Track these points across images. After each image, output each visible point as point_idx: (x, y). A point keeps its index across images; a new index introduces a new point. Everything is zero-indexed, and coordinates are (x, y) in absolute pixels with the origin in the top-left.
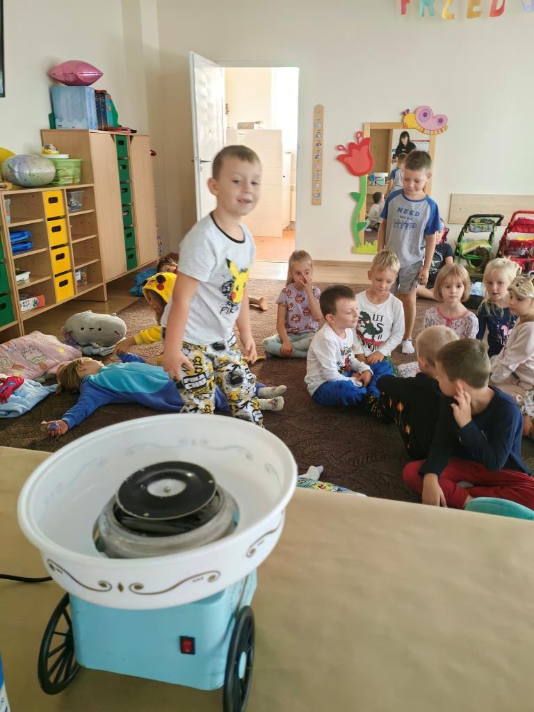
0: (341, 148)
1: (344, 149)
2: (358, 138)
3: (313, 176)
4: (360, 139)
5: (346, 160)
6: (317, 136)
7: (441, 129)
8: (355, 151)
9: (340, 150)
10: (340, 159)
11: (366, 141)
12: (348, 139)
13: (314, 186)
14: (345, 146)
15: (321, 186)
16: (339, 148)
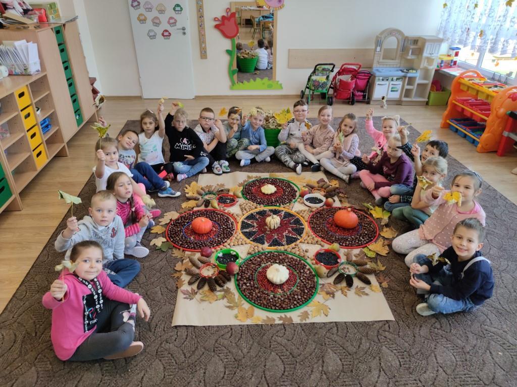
0: (216, 19)
1: (219, 20)
4: (229, 14)
6: (199, 11)
7: (280, 7)
8: (226, 21)
9: (216, 21)
10: (217, 27)
11: (233, 15)
12: (220, 13)
13: (201, 45)
15: (205, 46)
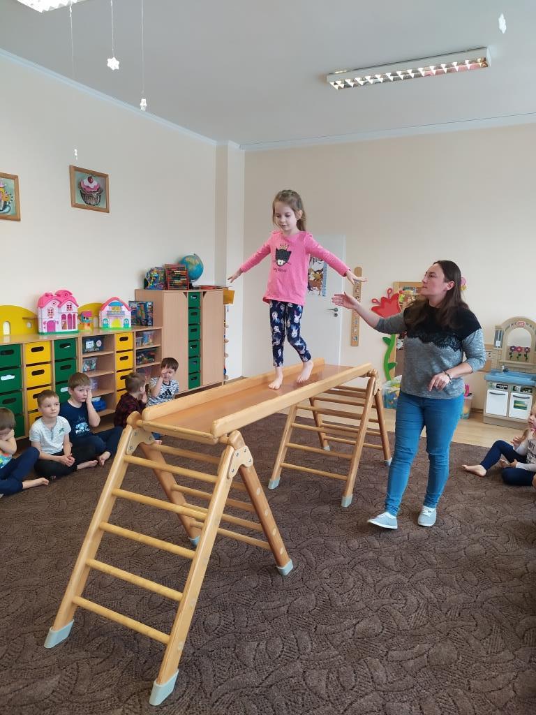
1: (377, 301)
2: (389, 294)
3: (352, 324)
4: (391, 295)
5: (379, 311)
6: (356, 291)
8: (386, 304)
11: (396, 296)
12: (380, 294)
13: (352, 330)
14: (379, 300)
15: (358, 331)
16: (374, 301)
